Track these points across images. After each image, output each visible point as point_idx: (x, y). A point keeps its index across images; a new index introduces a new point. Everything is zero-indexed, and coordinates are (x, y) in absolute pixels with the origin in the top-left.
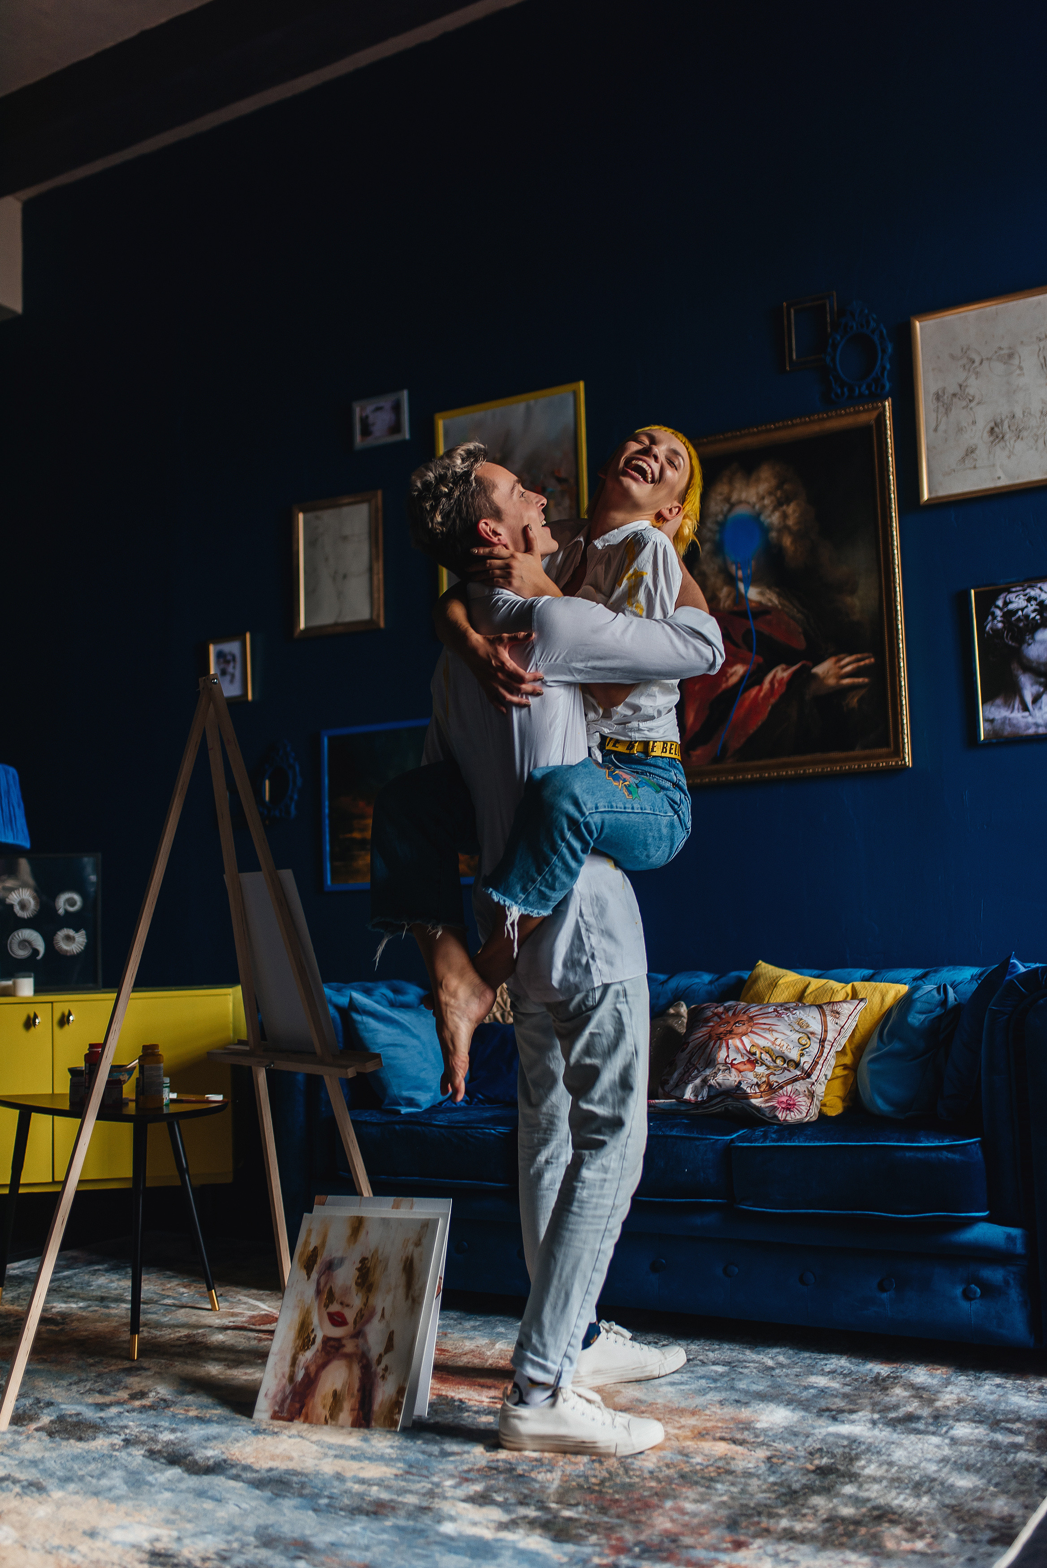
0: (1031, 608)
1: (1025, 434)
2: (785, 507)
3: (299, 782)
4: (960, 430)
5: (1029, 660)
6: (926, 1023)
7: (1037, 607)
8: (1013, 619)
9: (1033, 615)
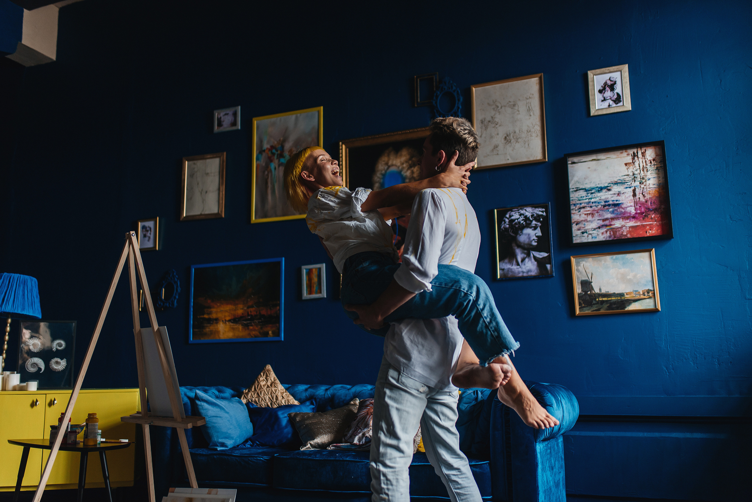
0: (521, 219)
1: (520, 140)
2: (413, 169)
3: (179, 290)
4: (492, 137)
5: (520, 242)
6: (468, 408)
7: (524, 218)
8: (514, 223)
9: (522, 222)
